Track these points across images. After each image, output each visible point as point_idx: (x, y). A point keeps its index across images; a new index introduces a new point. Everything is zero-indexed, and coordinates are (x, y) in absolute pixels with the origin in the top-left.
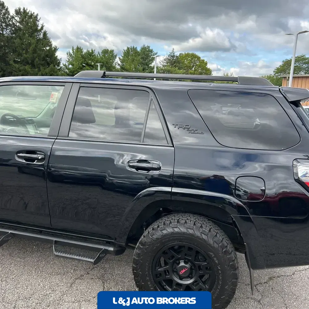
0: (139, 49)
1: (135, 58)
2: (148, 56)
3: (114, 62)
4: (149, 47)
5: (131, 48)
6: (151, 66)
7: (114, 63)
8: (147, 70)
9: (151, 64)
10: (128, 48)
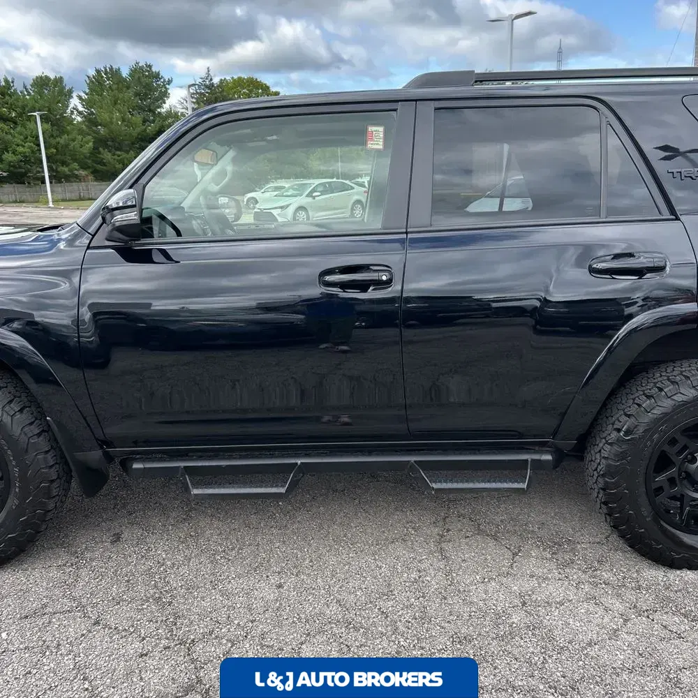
0: (125, 73)
1: (121, 96)
2: (149, 88)
3: (68, 107)
4: (150, 66)
5: (106, 70)
6: (159, 113)
7: (69, 111)
8: (153, 122)
9: (160, 107)
10: (98, 71)
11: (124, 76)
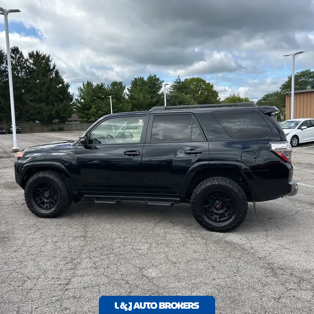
0: (146, 79)
1: (143, 88)
2: (155, 85)
3: (123, 93)
4: (155, 76)
5: (138, 78)
6: (158, 94)
8: (155, 97)
9: (158, 92)
10: (135, 79)
11: (145, 80)
